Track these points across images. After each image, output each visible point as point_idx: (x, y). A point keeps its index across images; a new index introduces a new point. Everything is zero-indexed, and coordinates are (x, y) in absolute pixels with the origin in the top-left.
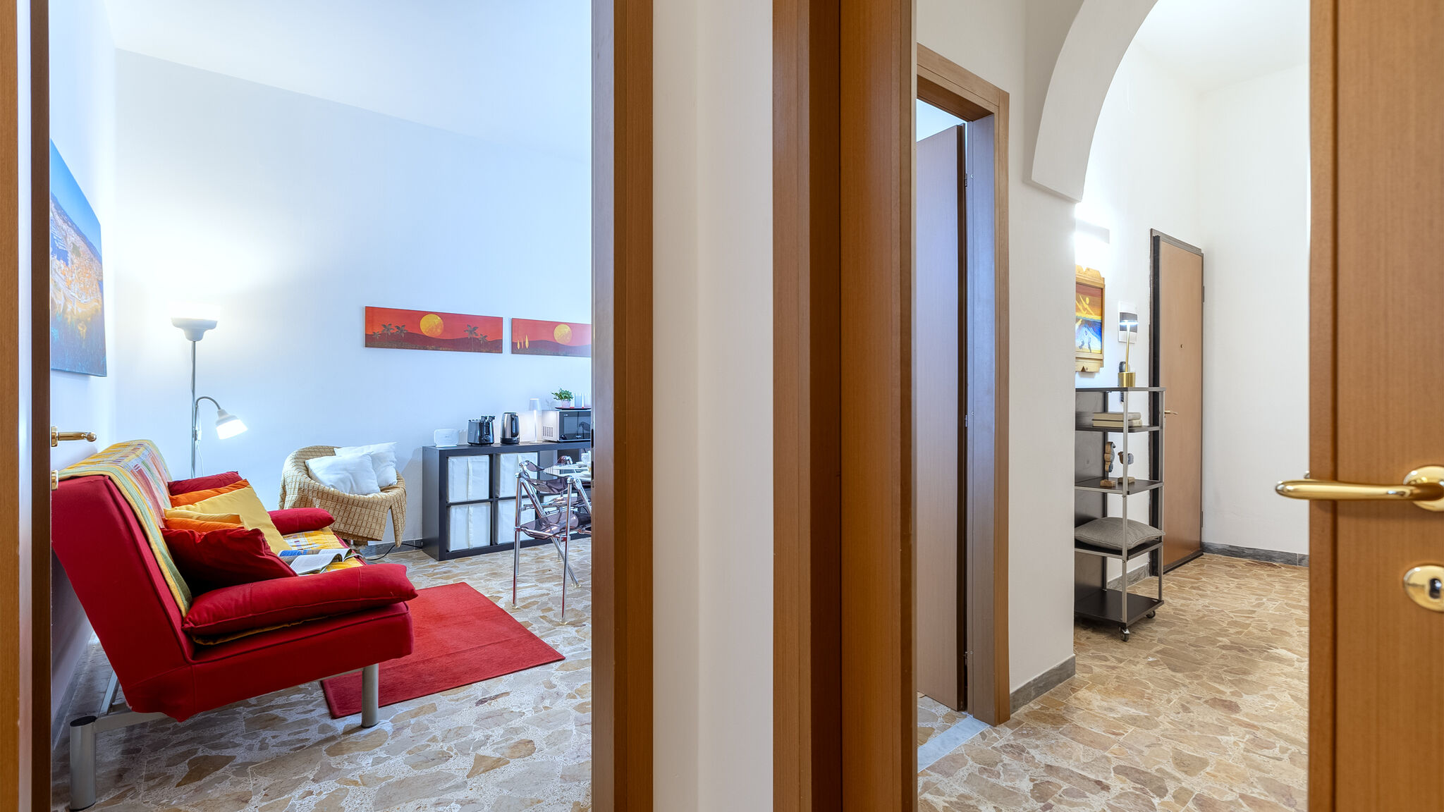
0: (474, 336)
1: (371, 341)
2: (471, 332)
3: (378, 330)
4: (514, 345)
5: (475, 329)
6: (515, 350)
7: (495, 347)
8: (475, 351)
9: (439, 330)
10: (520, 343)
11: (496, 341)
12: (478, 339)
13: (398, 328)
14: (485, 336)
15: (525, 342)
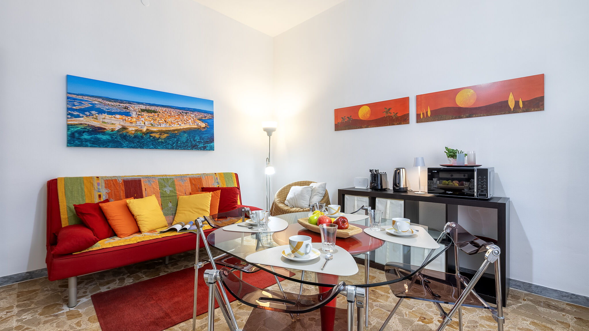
0: (389, 114)
1: (338, 127)
2: (387, 112)
3: (340, 121)
4: (418, 116)
5: (389, 109)
6: (419, 120)
7: (404, 119)
8: (390, 125)
9: (368, 115)
10: (423, 114)
11: (405, 115)
12: (391, 116)
13: (348, 118)
14: (397, 114)
15: (427, 112)
